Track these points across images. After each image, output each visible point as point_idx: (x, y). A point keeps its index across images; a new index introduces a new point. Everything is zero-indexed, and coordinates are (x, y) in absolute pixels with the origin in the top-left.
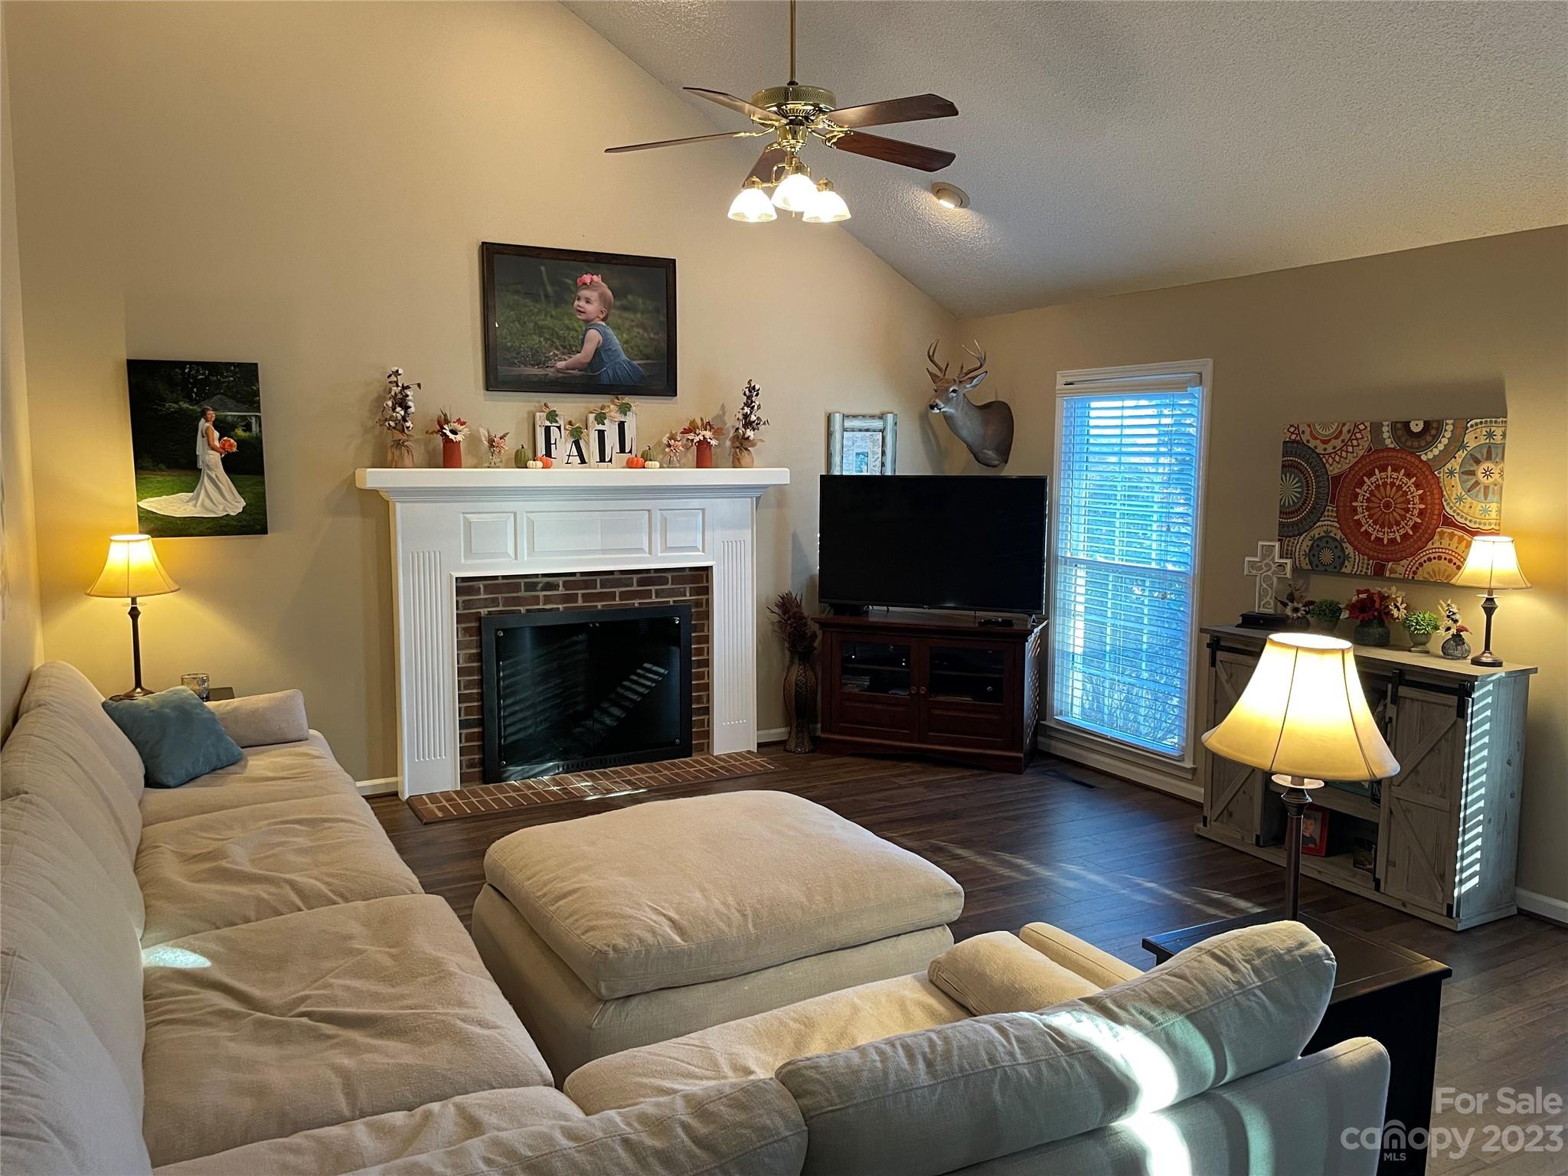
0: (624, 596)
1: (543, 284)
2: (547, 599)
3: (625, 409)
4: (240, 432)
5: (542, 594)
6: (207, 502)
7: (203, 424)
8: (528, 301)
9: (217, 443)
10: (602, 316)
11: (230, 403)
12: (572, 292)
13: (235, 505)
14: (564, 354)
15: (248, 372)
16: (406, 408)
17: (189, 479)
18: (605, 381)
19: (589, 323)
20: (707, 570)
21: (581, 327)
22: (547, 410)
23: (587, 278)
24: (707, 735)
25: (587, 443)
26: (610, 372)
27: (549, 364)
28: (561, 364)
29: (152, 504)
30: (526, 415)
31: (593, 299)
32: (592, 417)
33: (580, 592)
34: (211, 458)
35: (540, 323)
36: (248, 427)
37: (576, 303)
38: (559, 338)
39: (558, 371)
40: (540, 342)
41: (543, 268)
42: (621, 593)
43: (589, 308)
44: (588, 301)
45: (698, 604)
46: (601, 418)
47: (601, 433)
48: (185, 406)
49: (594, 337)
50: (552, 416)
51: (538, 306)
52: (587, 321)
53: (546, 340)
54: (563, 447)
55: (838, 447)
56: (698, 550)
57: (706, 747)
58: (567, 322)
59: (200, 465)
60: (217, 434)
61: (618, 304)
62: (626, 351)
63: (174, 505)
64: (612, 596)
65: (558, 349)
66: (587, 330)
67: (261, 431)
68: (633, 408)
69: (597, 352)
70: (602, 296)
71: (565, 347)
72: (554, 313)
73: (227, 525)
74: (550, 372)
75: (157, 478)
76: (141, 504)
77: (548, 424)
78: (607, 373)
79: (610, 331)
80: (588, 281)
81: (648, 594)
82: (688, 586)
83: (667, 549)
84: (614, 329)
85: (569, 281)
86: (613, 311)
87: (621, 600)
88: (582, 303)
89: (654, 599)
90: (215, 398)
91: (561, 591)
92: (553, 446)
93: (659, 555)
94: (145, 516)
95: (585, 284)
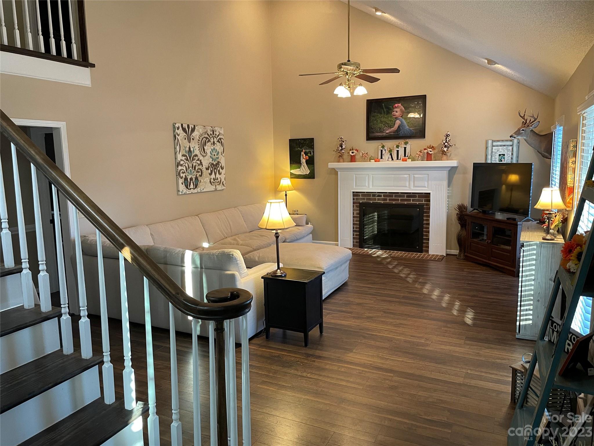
2: (378, 200)
3: (406, 143)
4: (309, 155)
5: (377, 198)
6: (303, 171)
7: (302, 153)
9: (305, 157)
10: (401, 116)
11: (307, 148)
13: (308, 172)
14: (388, 128)
15: (312, 140)
16: (342, 147)
17: (299, 166)
18: (401, 135)
19: (397, 118)
22: (382, 145)
23: (396, 105)
24: (428, 247)
25: (394, 154)
26: (403, 132)
27: (384, 132)
29: (293, 171)
30: (376, 146)
31: (398, 111)
32: (395, 146)
33: (388, 198)
34: (303, 161)
35: (382, 120)
36: (311, 154)
37: (393, 113)
38: (387, 124)
39: (387, 133)
42: (401, 199)
43: (397, 114)
45: (426, 205)
46: (398, 147)
47: (398, 151)
48: (299, 149)
49: (398, 122)
50: (383, 147)
51: (382, 115)
52: (396, 118)
53: (383, 125)
54: (386, 155)
56: (426, 188)
59: (301, 163)
60: (305, 155)
61: (406, 111)
62: (408, 125)
63: (296, 172)
64: (398, 200)
66: (396, 120)
67: (314, 154)
68: (409, 143)
69: (399, 127)
70: (401, 110)
73: (306, 176)
74: (384, 134)
75: (294, 165)
76: (291, 171)
77: (382, 149)
78: (401, 133)
79: (403, 120)
80: (397, 106)
82: (424, 199)
83: (414, 186)
84: (404, 119)
86: (404, 114)
87: (401, 201)
88: (395, 113)
90: (305, 147)
91: (383, 197)
92: (383, 156)
93: (412, 188)
94: (291, 174)
95: (396, 107)
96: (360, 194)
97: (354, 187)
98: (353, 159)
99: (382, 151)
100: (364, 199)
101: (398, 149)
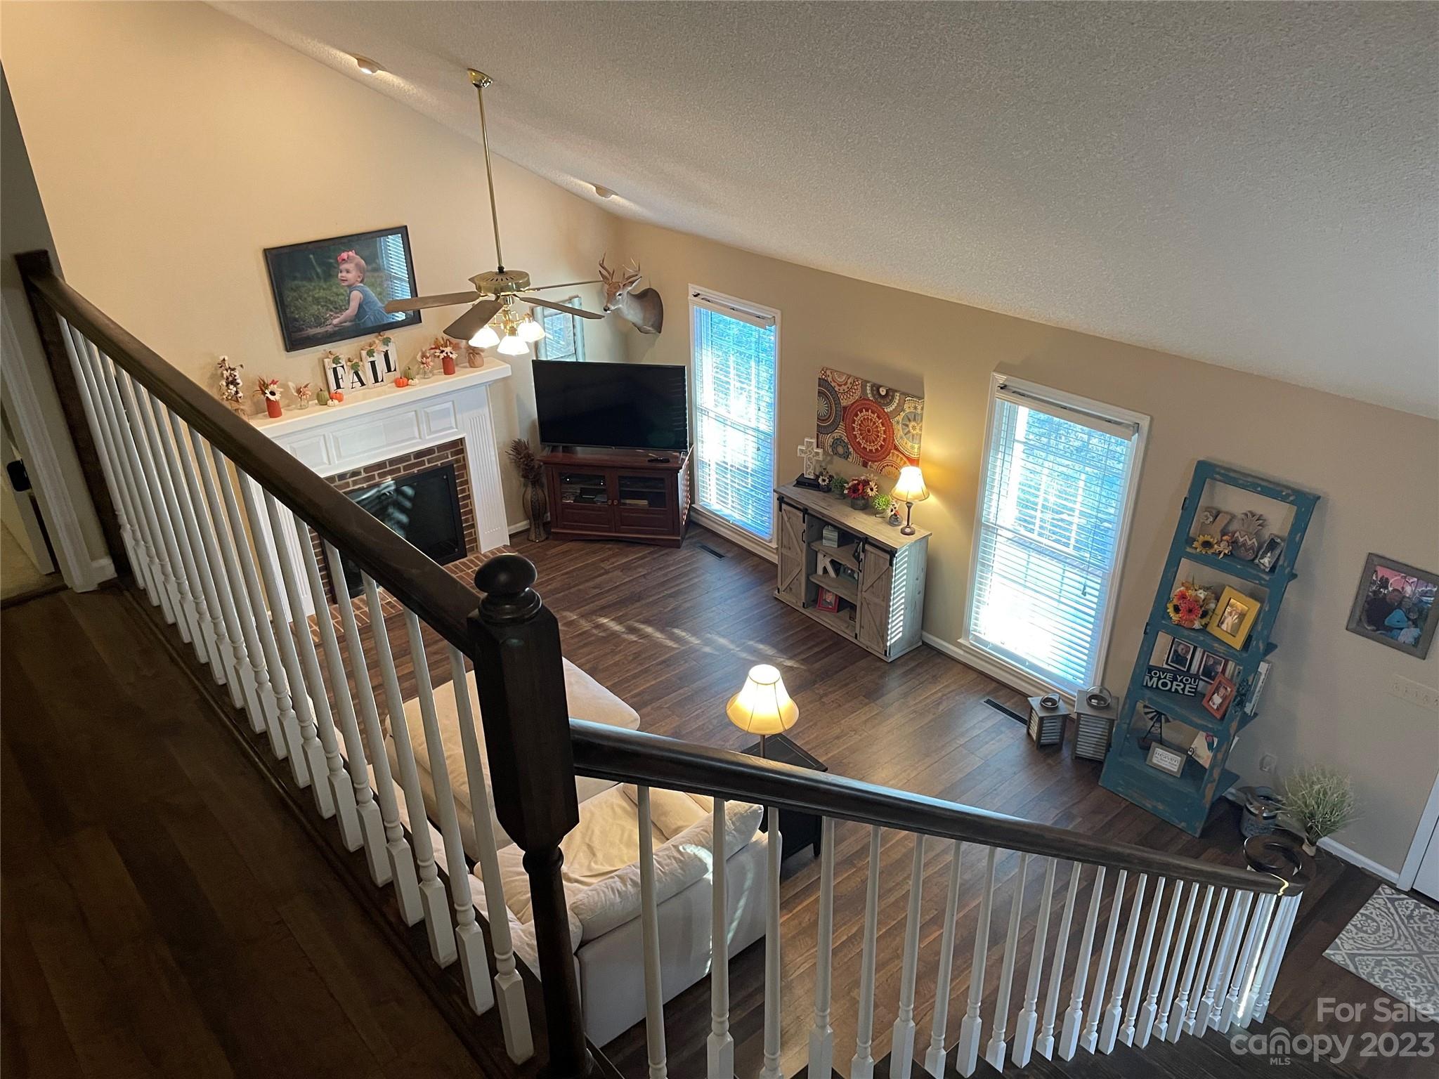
0: (405, 468)
1: (314, 268)
2: (355, 483)
3: (386, 341)
5: (350, 480)
8: (305, 283)
10: (359, 280)
12: (335, 268)
14: (337, 313)
16: (236, 384)
18: (370, 325)
19: (351, 287)
20: (461, 441)
21: (346, 291)
22: (333, 357)
23: (344, 255)
24: (475, 540)
25: (364, 373)
26: (372, 318)
27: (328, 322)
28: (335, 321)
30: (317, 361)
31: (351, 269)
32: (364, 353)
33: (376, 473)
35: (316, 296)
37: (340, 275)
38: (332, 303)
39: (335, 326)
40: (318, 309)
41: (311, 256)
42: (404, 467)
43: (349, 276)
44: (348, 272)
45: (457, 461)
46: (370, 353)
47: (373, 363)
49: (356, 296)
50: (336, 360)
51: (313, 284)
52: (349, 286)
53: (322, 306)
54: (347, 378)
56: (453, 428)
57: (476, 548)
58: (335, 290)
61: (370, 268)
62: (381, 300)
64: (398, 470)
65: (331, 311)
66: (350, 292)
68: (392, 339)
69: (360, 306)
70: (358, 265)
71: (336, 308)
72: (325, 286)
74: (329, 328)
77: (335, 366)
78: (370, 321)
79: (368, 289)
80: (346, 258)
81: (422, 463)
82: (449, 452)
83: (430, 433)
84: (369, 286)
85: (331, 261)
86: (368, 274)
87: (404, 471)
88: (344, 274)
89: (427, 465)
91: (364, 475)
92: (340, 381)
95: (344, 260)
101: (372, 359)
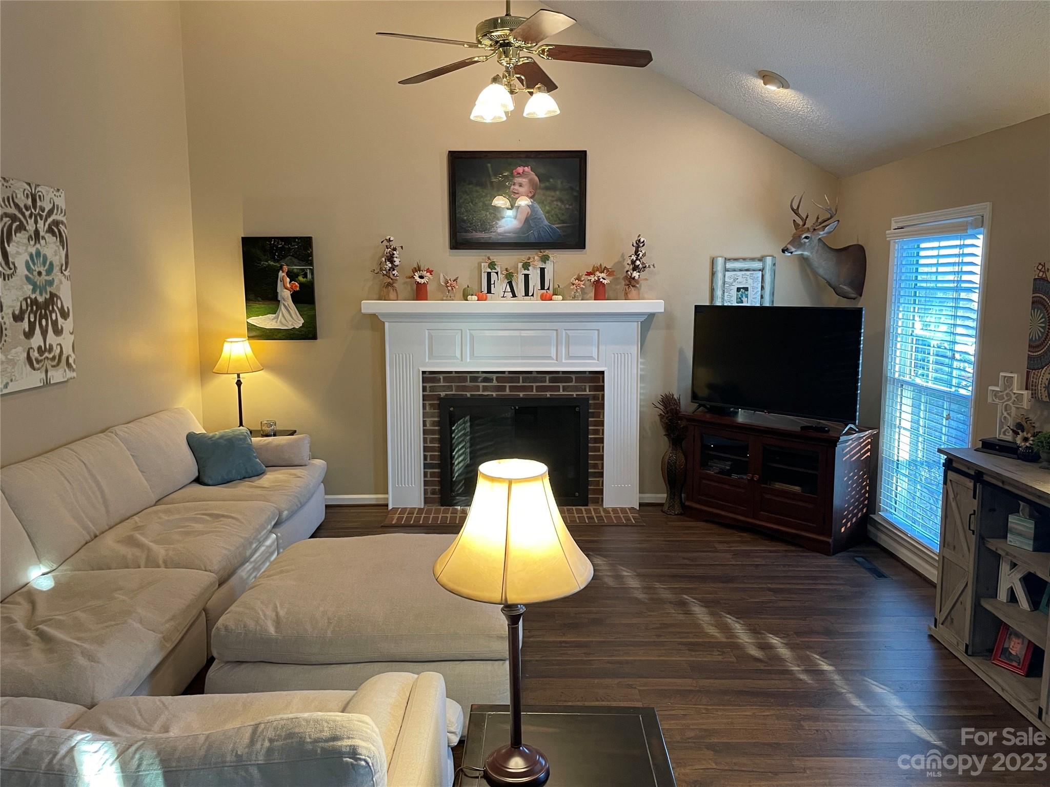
1: (490, 177)
2: (485, 389)
3: (545, 259)
4: (301, 278)
5: (481, 384)
6: (283, 320)
7: (281, 274)
8: (478, 189)
9: (288, 285)
10: (531, 195)
11: (296, 261)
13: (297, 322)
15: (306, 243)
18: (532, 239)
20: (603, 373)
22: (490, 261)
23: (520, 169)
24: (600, 491)
25: (517, 284)
26: (536, 233)
27: (493, 229)
28: (500, 230)
29: (254, 321)
30: (477, 265)
31: (524, 183)
32: (520, 265)
33: (508, 385)
34: (285, 294)
36: (305, 276)
37: (512, 187)
39: (498, 235)
40: (486, 215)
41: (489, 165)
42: (537, 387)
43: (522, 190)
44: (521, 185)
45: (595, 398)
46: (526, 266)
47: (527, 276)
48: (272, 263)
49: (524, 210)
50: (492, 265)
51: (485, 191)
53: (490, 213)
54: (500, 286)
55: (720, 283)
56: (594, 359)
57: (599, 501)
59: (279, 298)
60: (288, 280)
64: (531, 388)
67: (313, 278)
68: (551, 258)
69: (527, 220)
70: (531, 181)
73: (294, 334)
75: (256, 306)
76: (250, 321)
77: (489, 270)
78: (533, 235)
79: (537, 205)
80: (521, 172)
81: (557, 389)
82: (588, 385)
84: (539, 203)
85: (507, 173)
86: (538, 191)
87: (537, 391)
88: (517, 187)
89: (561, 392)
90: (288, 258)
91: (495, 383)
93: (563, 361)
94: (251, 327)
95: (519, 174)
96: (441, 376)
97: (427, 361)
98: (420, 293)
99: (489, 274)
100: (450, 388)
101: (526, 272)
